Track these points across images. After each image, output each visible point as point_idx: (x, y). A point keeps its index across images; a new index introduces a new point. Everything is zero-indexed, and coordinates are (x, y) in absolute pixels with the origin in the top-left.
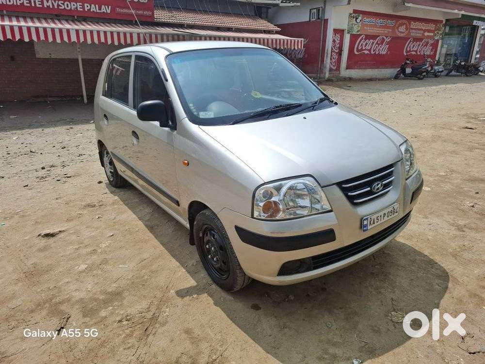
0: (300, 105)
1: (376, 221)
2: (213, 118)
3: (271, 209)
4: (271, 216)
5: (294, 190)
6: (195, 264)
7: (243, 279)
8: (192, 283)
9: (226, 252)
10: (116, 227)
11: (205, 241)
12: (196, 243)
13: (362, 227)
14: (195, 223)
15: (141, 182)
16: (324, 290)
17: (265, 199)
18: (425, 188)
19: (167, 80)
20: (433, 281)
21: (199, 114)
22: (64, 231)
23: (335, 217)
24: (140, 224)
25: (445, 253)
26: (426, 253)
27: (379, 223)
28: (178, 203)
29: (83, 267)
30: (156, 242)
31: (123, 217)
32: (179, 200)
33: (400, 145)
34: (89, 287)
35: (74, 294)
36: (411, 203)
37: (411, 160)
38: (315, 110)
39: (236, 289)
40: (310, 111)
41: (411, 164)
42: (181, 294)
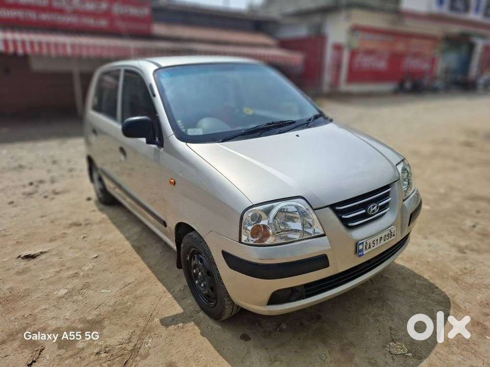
0: (294, 122)
1: (372, 245)
2: (201, 135)
3: (260, 233)
4: (261, 240)
5: (284, 212)
6: (182, 289)
7: (232, 308)
8: (178, 309)
9: (213, 277)
10: (102, 247)
11: (192, 264)
12: (183, 267)
13: (357, 252)
14: (182, 246)
15: (128, 199)
16: (319, 317)
17: (253, 223)
18: (424, 207)
19: (154, 96)
20: (433, 308)
21: (186, 131)
22: (45, 252)
23: (328, 241)
24: (127, 245)
25: (445, 276)
26: (426, 276)
27: (376, 247)
28: (165, 224)
29: (63, 292)
30: (142, 264)
31: (110, 237)
32: (166, 221)
33: (397, 165)
34: (68, 314)
35: (50, 322)
36: (409, 225)
37: (408, 180)
38: (309, 127)
39: (224, 318)
40: (303, 128)
41: (409, 183)
42: (166, 322)
